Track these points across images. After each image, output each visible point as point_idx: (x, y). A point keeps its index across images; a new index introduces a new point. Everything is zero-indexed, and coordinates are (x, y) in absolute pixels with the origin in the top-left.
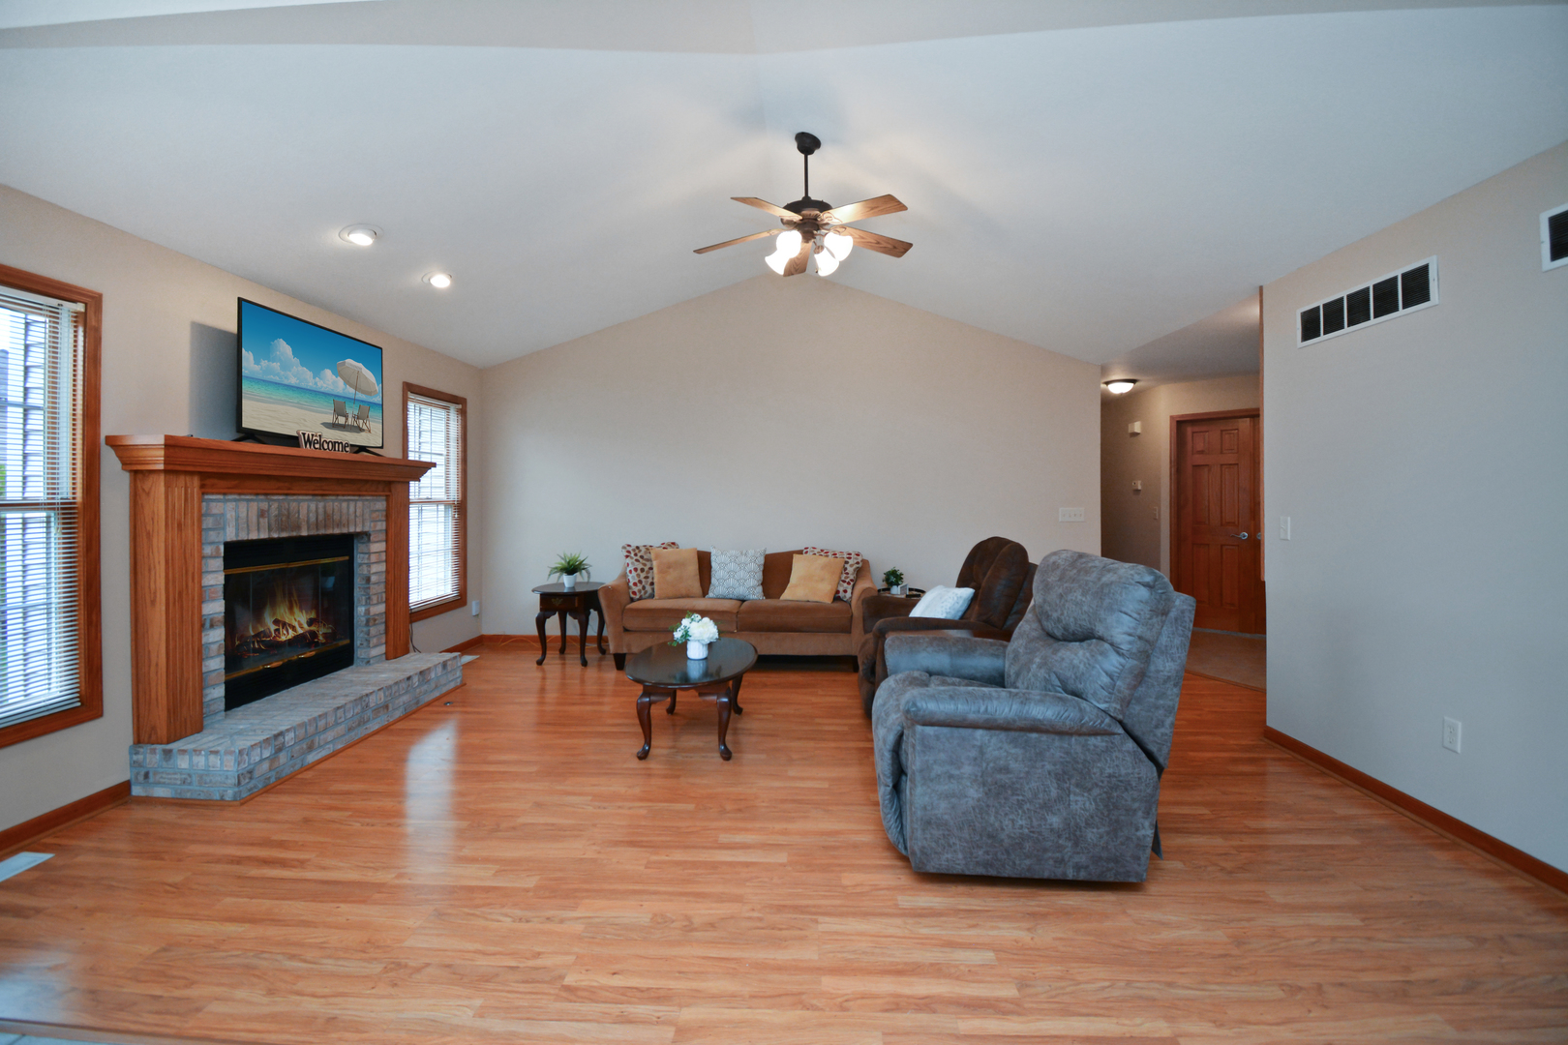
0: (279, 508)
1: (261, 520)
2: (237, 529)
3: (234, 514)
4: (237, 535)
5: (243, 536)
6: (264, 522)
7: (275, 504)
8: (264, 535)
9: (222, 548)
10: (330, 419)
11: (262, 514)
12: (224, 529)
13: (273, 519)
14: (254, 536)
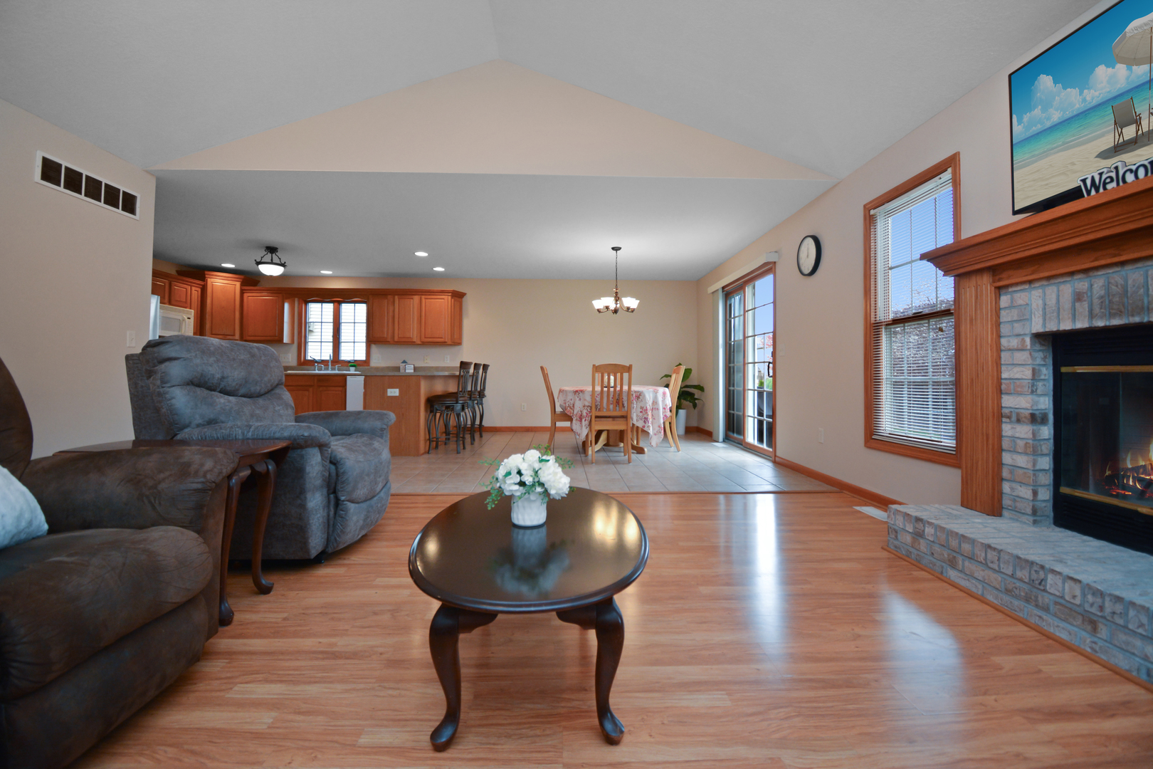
0: (1107, 287)
1: (1077, 305)
2: (1044, 320)
3: (1040, 302)
4: (1044, 325)
5: (1052, 327)
6: (1083, 307)
7: (1098, 283)
8: (1082, 324)
9: (1028, 340)
10: (1108, 141)
11: (1078, 297)
12: (1030, 320)
13: (1096, 301)
14: (1066, 326)
